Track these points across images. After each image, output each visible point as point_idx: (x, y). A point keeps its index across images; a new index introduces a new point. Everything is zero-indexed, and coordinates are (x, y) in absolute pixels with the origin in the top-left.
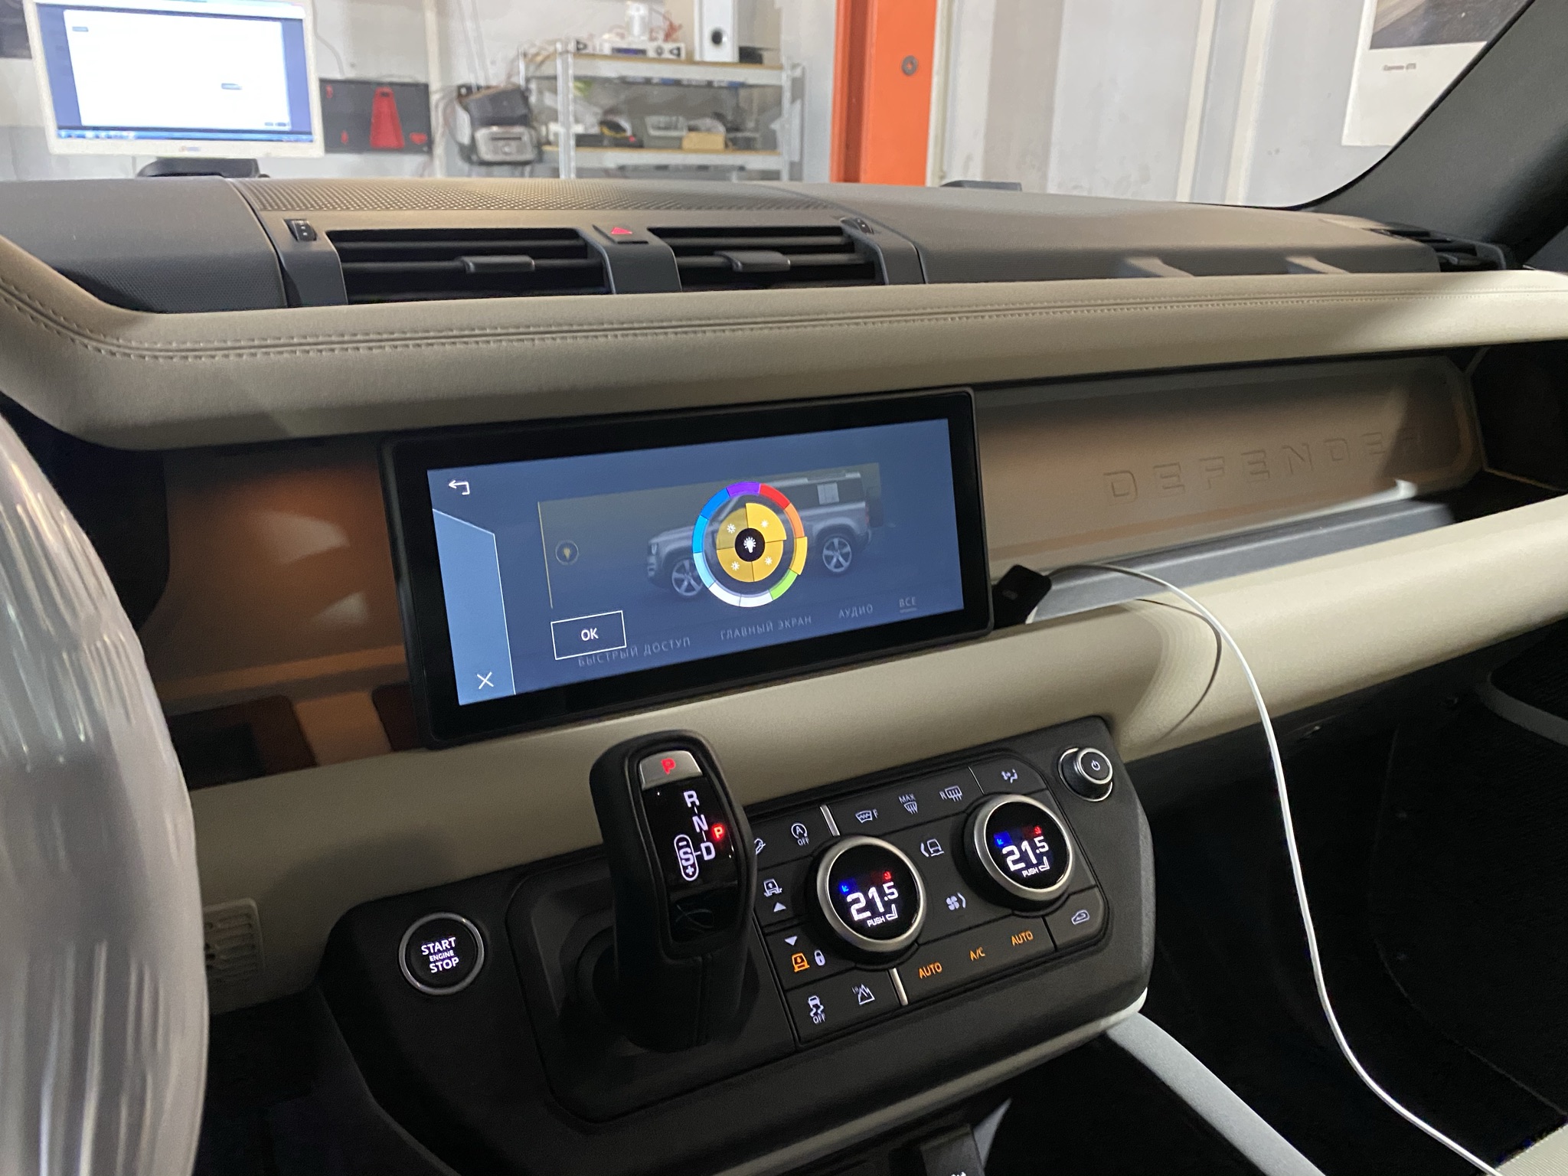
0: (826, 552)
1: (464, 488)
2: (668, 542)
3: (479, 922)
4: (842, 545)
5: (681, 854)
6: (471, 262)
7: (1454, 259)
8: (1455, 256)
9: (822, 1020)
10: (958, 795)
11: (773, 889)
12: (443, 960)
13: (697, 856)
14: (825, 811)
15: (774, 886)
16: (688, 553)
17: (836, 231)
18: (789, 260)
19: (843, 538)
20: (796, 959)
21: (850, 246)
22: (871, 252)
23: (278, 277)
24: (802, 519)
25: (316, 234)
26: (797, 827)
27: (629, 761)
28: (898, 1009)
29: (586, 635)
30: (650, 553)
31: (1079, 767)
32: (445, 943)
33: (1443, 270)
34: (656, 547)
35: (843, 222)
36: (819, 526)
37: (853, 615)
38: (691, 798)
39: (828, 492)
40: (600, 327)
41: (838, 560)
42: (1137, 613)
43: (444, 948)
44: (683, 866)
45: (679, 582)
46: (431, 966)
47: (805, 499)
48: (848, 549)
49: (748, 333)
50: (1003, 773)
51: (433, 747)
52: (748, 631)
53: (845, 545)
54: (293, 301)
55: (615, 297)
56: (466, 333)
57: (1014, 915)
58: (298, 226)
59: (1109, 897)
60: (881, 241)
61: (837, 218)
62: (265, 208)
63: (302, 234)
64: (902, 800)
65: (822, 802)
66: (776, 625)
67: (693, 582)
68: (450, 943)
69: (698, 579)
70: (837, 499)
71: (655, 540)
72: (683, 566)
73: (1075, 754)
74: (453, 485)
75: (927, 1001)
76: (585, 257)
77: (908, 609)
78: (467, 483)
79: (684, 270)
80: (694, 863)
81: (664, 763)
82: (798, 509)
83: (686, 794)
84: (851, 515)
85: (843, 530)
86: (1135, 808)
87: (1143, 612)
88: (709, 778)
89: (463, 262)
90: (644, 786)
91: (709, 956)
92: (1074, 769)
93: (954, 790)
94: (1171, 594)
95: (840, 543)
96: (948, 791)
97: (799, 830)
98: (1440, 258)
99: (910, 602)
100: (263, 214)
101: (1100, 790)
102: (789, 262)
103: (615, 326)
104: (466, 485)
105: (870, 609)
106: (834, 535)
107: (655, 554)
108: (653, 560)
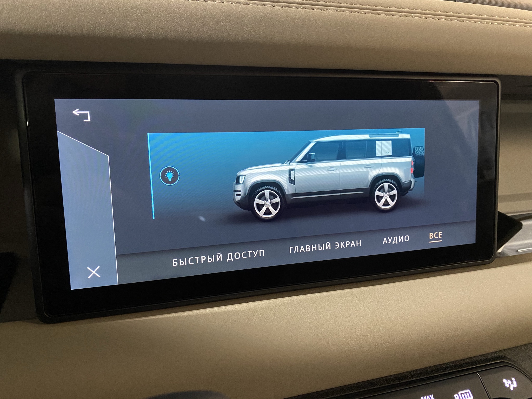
0: (377, 193)
1: (85, 116)
2: (253, 174)
4: (391, 189)
19: (392, 183)
30: (238, 182)
34: (244, 176)
36: (374, 173)
37: (394, 242)
39: (384, 147)
41: (386, 200)
45: (260, 207)
48: (395, 192)
52: (311, 248)
53: (393, 189)
64: (423, 398)
66: (333, 246)
67: (271, 208)
70: (390, 154)
71: (243, 173)
72: (264, 194)
74: (76, 112)
77: (435, 240)
78: (88, 112)
84: (399, 166)
85: (392, 177)
95: (389, 187)
99: (437, 235)
104: (87, 114)
105: (407, 238)
106: (385, 180)
107: (243, 183)
108: (239, 187)
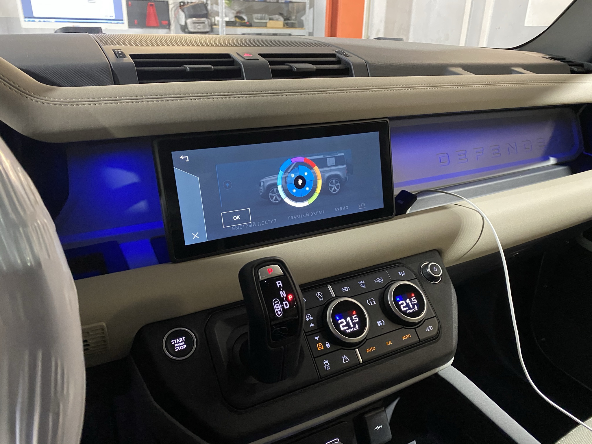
0: (330, 185)
1: (186, 159)
2: (267, 181)
3: (194, 331)
4: (336, 182)
5: (275, 306)
6: (188, 67)
7: (575, 69)
8: (576, 68)
9: (329, 369)
10: (382, 281)
11: (309, 318)
12: (180, 346)
13: (282, 307)
14: (330, 287)
15: (310, 317)
16: (275, 185)
17: (333, 55)
18: (315, 67)
19: (336, 179)
20: (318, 345)
21: (339, 62)
22: (347, 63)
23: (110, 73)
24: (321, 172)
25: (125, 56)
26: (319, 294)
27: (254, 270)
28: (358, 365)
29: (235, 218)
30: (260, 185)
31: (429, 270)
32: (181, 339)
33: (572, 73)
34: (263, 182)
35: (336, 52)
36: (327, 175)
37: (340, 210)
38: (279, 284)
39: (331, 161)
40: (241, 93)
41: (335, 189)
42: (451, 209)
43: (181, 341)
44: (276, 311)
45: (272, 197)
46: (175, 348)
47: (322, 164)
48: (338, 184)
49: (300, 96)
50: (399, 272)
51: (175, 262)
52: (299, 216)
53: (338, 183)
54: (116, 82)
55: (245, 81)
56: (187, 95)
57: (403, 328)
58: (118, 52)
59: (440, 320)
60: (352, 59)
61: (334, 50)
62: (105, 45)
63: (120, 55)
64: (360, 283)
65: (328, 284)
66: (310, 214)
67: (277, 197)
68: (183, 340)
69: (279, 196)
70: (335, 164)
71: (262, 180)
72: (273, 190)
73: (427, 265)
74: (182, 157)
75: (370, 362)
76: (234, 65)
77: (362, 208)
78: (187, 157)
79: (273, 70)
80: (281, 310)
81: (268, 270)
82: (319, 168)
83: (277, 282)
84: (339, 171)
85: (336, 176)
86: (450, 286)
87: (453, 208)
88: (287, 277)
89: (184, 67)
90: (260, 279)
91: (286, 346)
92: (427, 270)
93: (380, 279)
94: (464, 201)
95: (335, 181)
96: (377, 279)
97: (319, 295)
98: (571, 68)
99: (363, 205)
100: (104, 47)
101: (436, 279)
102: (315, 68)
103: (246, 93)
104: (187, 158)
105: (347, 208)
106: (333, 178)
107: (263, 186)
108: (261, 188)
